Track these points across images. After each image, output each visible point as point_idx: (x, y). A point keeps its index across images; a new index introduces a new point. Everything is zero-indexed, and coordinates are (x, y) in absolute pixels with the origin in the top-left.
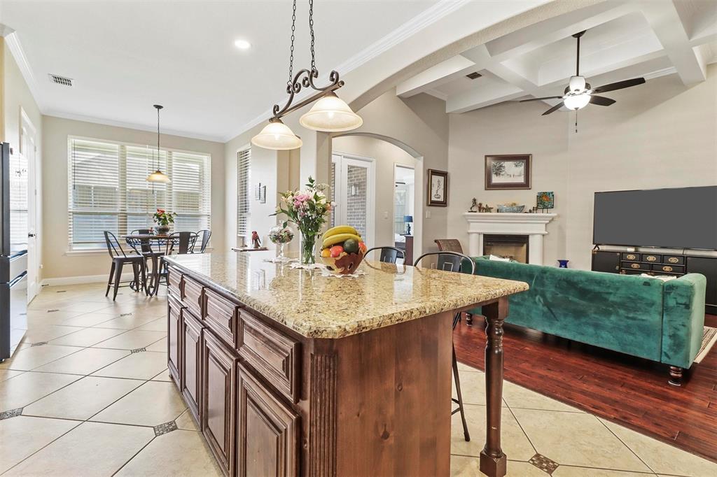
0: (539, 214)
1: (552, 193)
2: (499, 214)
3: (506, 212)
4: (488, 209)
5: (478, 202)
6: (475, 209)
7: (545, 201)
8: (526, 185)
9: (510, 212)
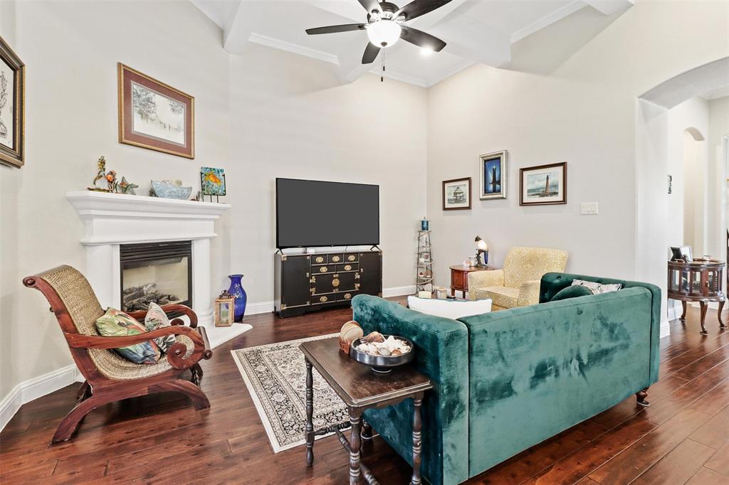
0: (206, 203)
1: (222, 171)
2: (153, 199)
3: (170, 196)
4: (126, 188)
5: (108, 169)
6: (103, 184)
7: (211, 183)
8: (185, 152)
9: (178, 197)
